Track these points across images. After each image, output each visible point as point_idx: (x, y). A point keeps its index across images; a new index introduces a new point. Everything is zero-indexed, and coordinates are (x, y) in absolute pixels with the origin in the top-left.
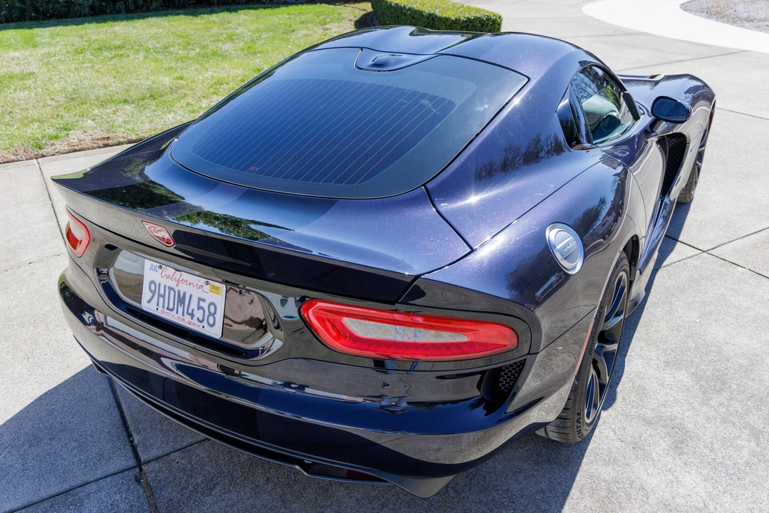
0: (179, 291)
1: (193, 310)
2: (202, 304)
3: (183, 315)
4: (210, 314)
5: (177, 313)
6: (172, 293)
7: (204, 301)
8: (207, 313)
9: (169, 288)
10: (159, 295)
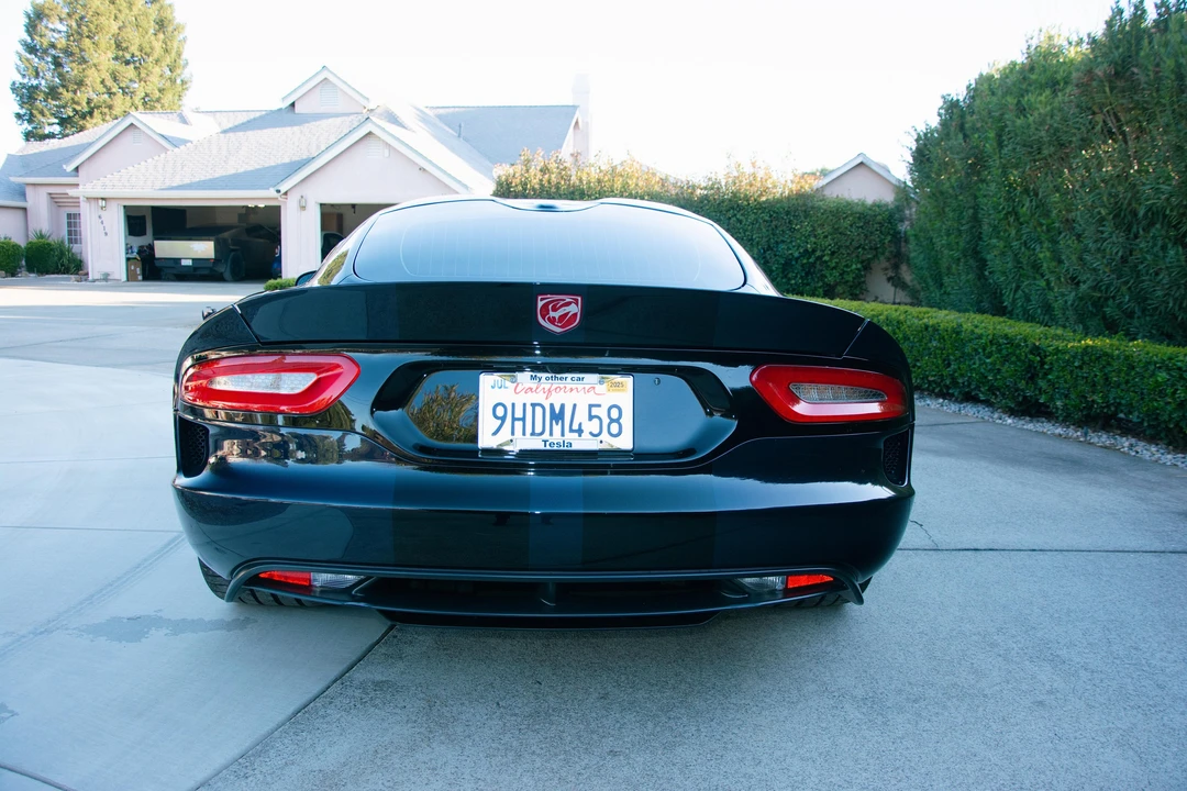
1: (580, 424)
2: (595, 411)
3: (563, 435)
4: (612, 421)
8: (606, 421)
9: (532, 404)
10: (514, 419)
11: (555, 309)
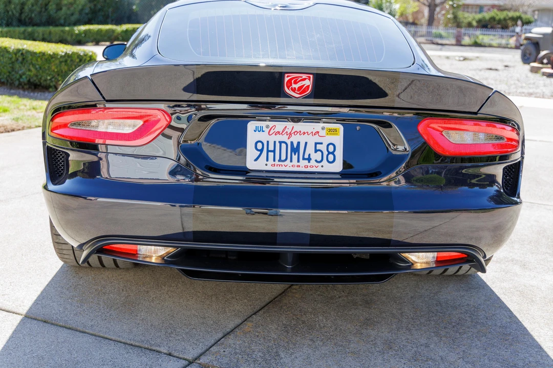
0: (292, 143)
1: (309, 155)
2: (319, 147)
3: (298, 161)
4: (329, 153)
5: (291, 161)
6: (284, 146)
7: (322, 143)
8: (325, 153)
9: (279, 142)
10: (268, 151)
11: (296, 83)
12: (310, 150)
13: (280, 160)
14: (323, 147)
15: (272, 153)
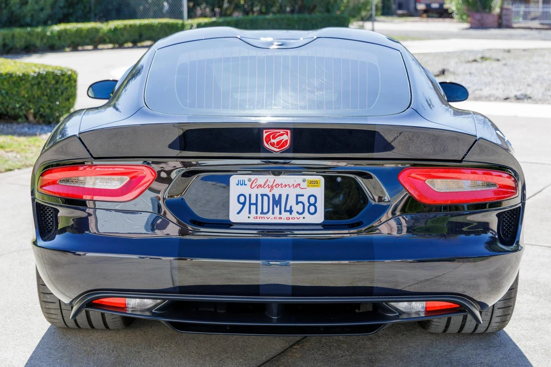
0: (274, 196)
1: (291, 207)
2: (300, 199)
3: (280, 213)
4: (310, 205)
5: (273, 213)
6: (265, 198)
7: (303, 195)
8: (307, 205)
9: (261, 195)
10: (250, 204)
11: (274, 138)
12: (292, 202)
13: (262, 213)
14: (304, 199)
15: (255, 206)
